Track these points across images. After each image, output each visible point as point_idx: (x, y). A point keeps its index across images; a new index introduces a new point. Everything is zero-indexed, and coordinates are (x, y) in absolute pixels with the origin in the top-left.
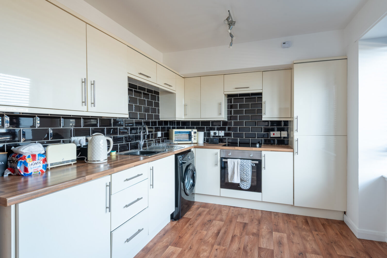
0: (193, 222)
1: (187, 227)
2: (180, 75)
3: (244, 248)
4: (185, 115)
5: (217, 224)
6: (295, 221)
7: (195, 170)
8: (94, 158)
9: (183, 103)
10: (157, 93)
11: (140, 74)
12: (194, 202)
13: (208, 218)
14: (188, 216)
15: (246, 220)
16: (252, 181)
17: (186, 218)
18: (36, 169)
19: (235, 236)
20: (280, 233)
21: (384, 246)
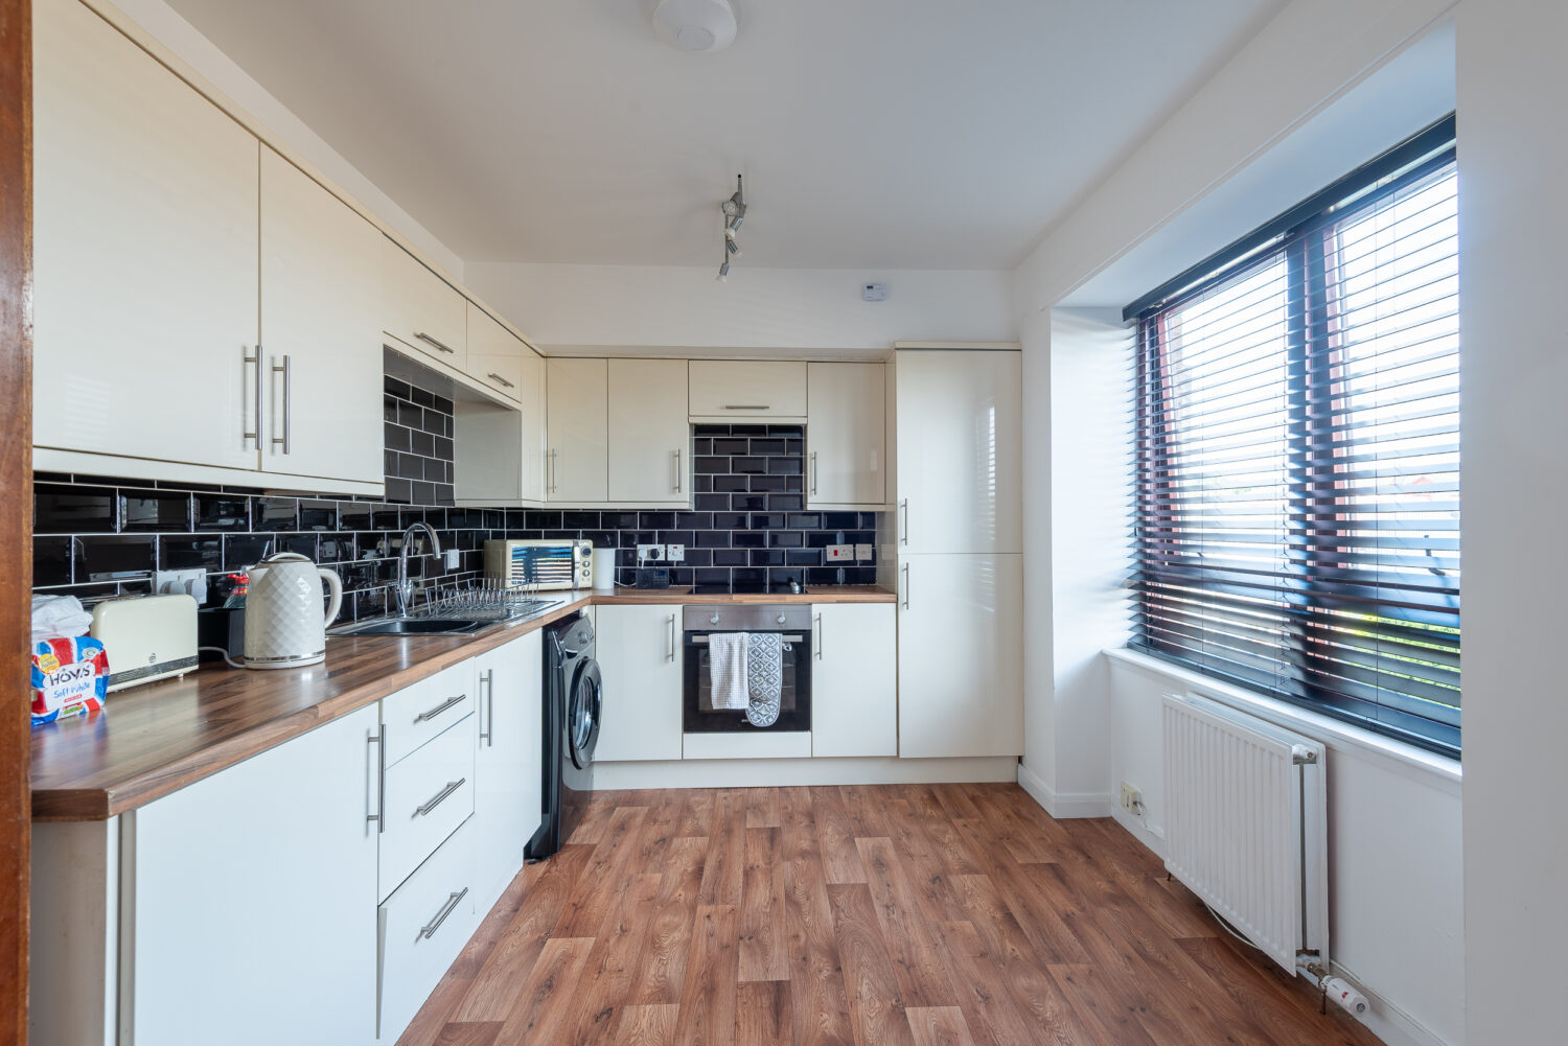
0: (606, 854)
1: (591, 873)
2: (534, 347)
3: (788, 897)
4: (550, 488)
5: (687, 848)
6: (904, 802)
7: (599, 682)
8: (281, 646)
9: (543, 447)
10: (447, 406)
11: (422, 337)
12: (591, 793)
13: (653, 833)
14: (583, 840)
15: (773, 821)
16: (784, 700)
17: (576, 846)
18: (74, 698)
19: (752, 868)
20: (876, 838)
21: (1110, 827)
